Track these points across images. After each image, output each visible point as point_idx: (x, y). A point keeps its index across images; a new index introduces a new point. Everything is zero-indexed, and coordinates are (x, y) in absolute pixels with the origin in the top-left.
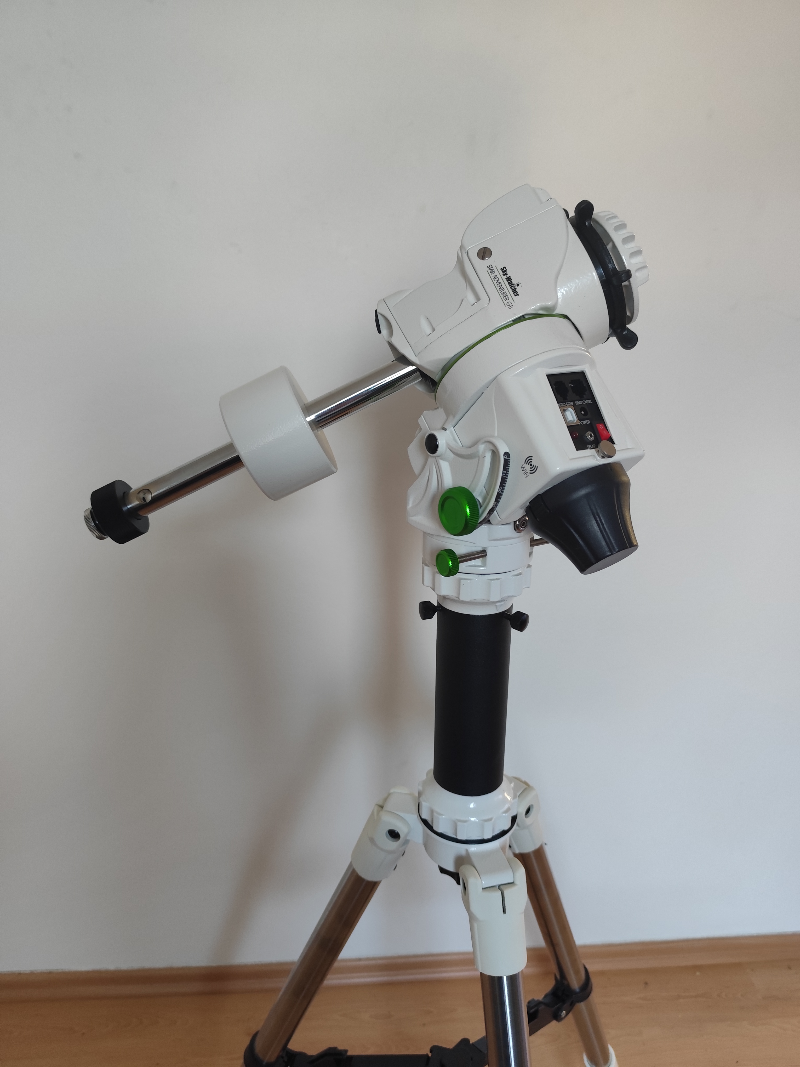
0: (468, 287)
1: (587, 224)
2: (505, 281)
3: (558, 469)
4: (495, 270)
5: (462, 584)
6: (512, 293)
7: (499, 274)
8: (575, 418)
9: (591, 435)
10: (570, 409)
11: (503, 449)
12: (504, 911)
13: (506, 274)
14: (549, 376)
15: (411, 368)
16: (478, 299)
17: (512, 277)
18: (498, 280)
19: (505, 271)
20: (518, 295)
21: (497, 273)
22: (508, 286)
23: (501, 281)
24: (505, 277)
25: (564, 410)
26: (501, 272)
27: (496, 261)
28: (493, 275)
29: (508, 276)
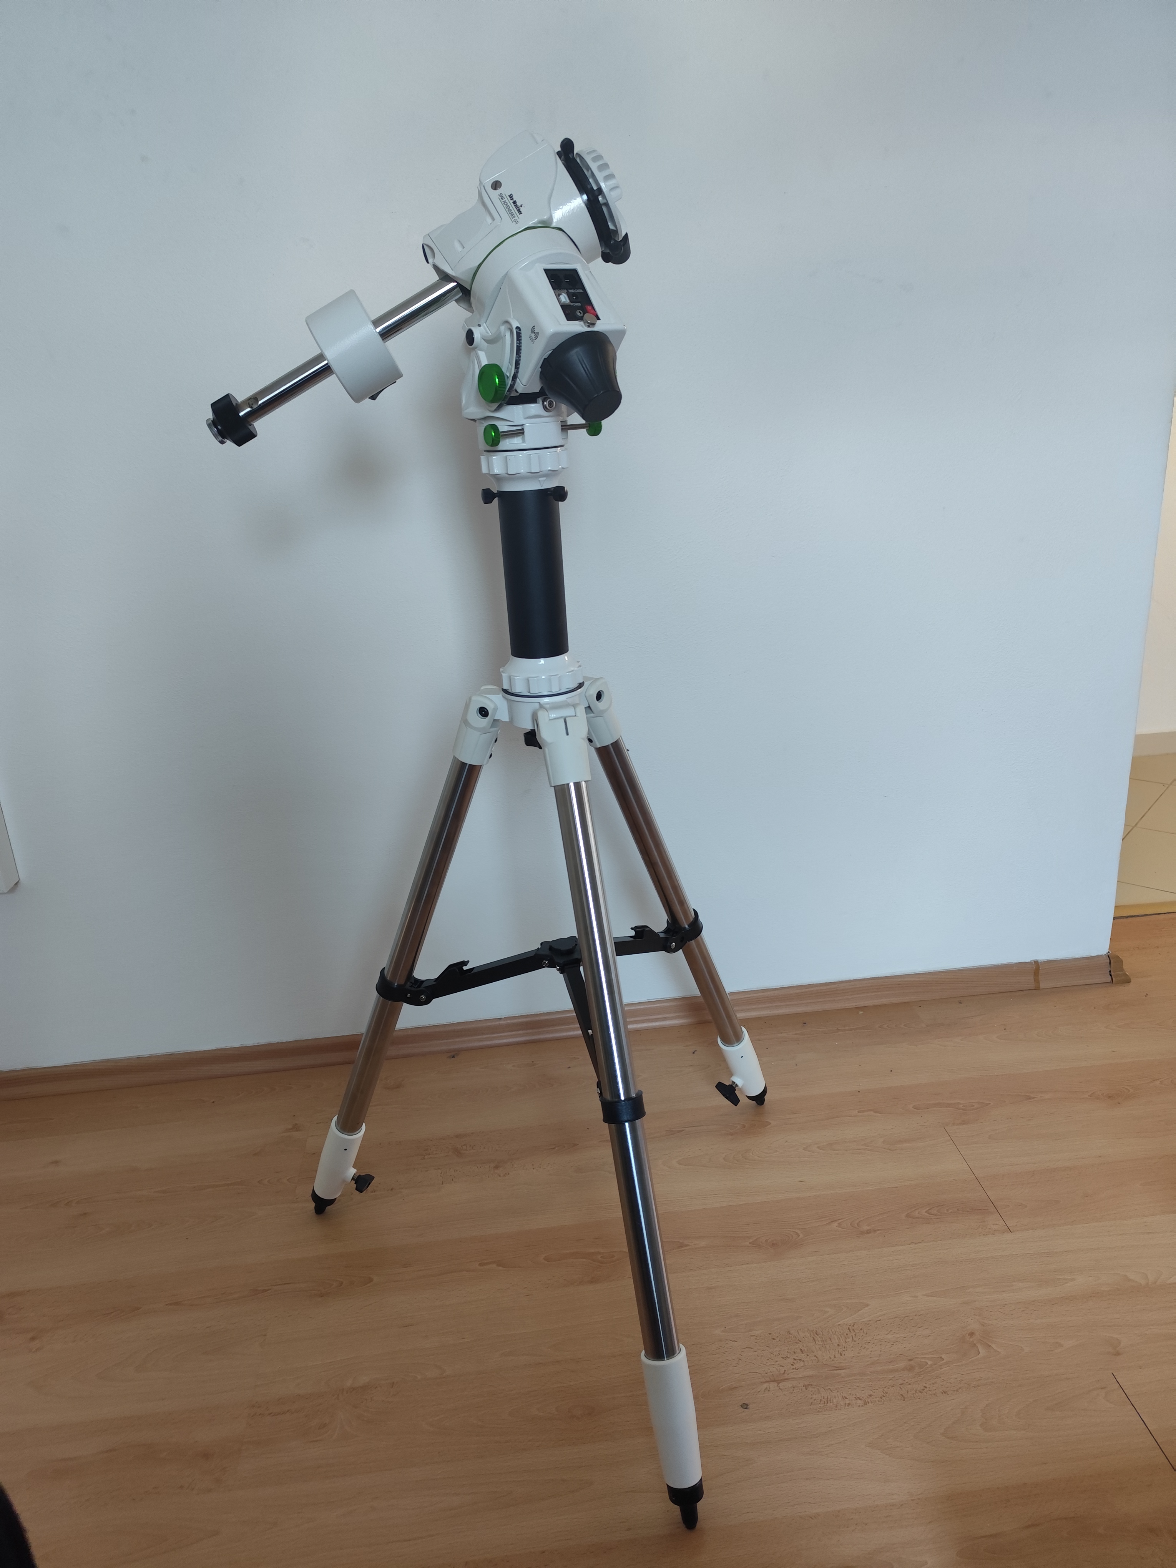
0: (487, 213)
1: (570, 156)
2: (512, 204)
3: (552, 330)
4: (504, 196)
5: (508, 460)
6: (517, 212)
7: (507, 199)
8: (568, 301)
9: (580, 312)
10: (563, 294)
11: (515, 324)
12: (568, 734)
13: (512, 199)
14: (546, 271)
15: (453, 284)
16: (493, 219)
17: (517, 201)
18: (507, 204)
19: (512, 197)
20: (522, 213)
21: (506, 199)
22: (514, 207)
23: (509, 204)
24: (512, 201)
25: (559, 295)
26: (509, 198)
27: (504, 190)
28: (503, 200)
29: (514, 200)
